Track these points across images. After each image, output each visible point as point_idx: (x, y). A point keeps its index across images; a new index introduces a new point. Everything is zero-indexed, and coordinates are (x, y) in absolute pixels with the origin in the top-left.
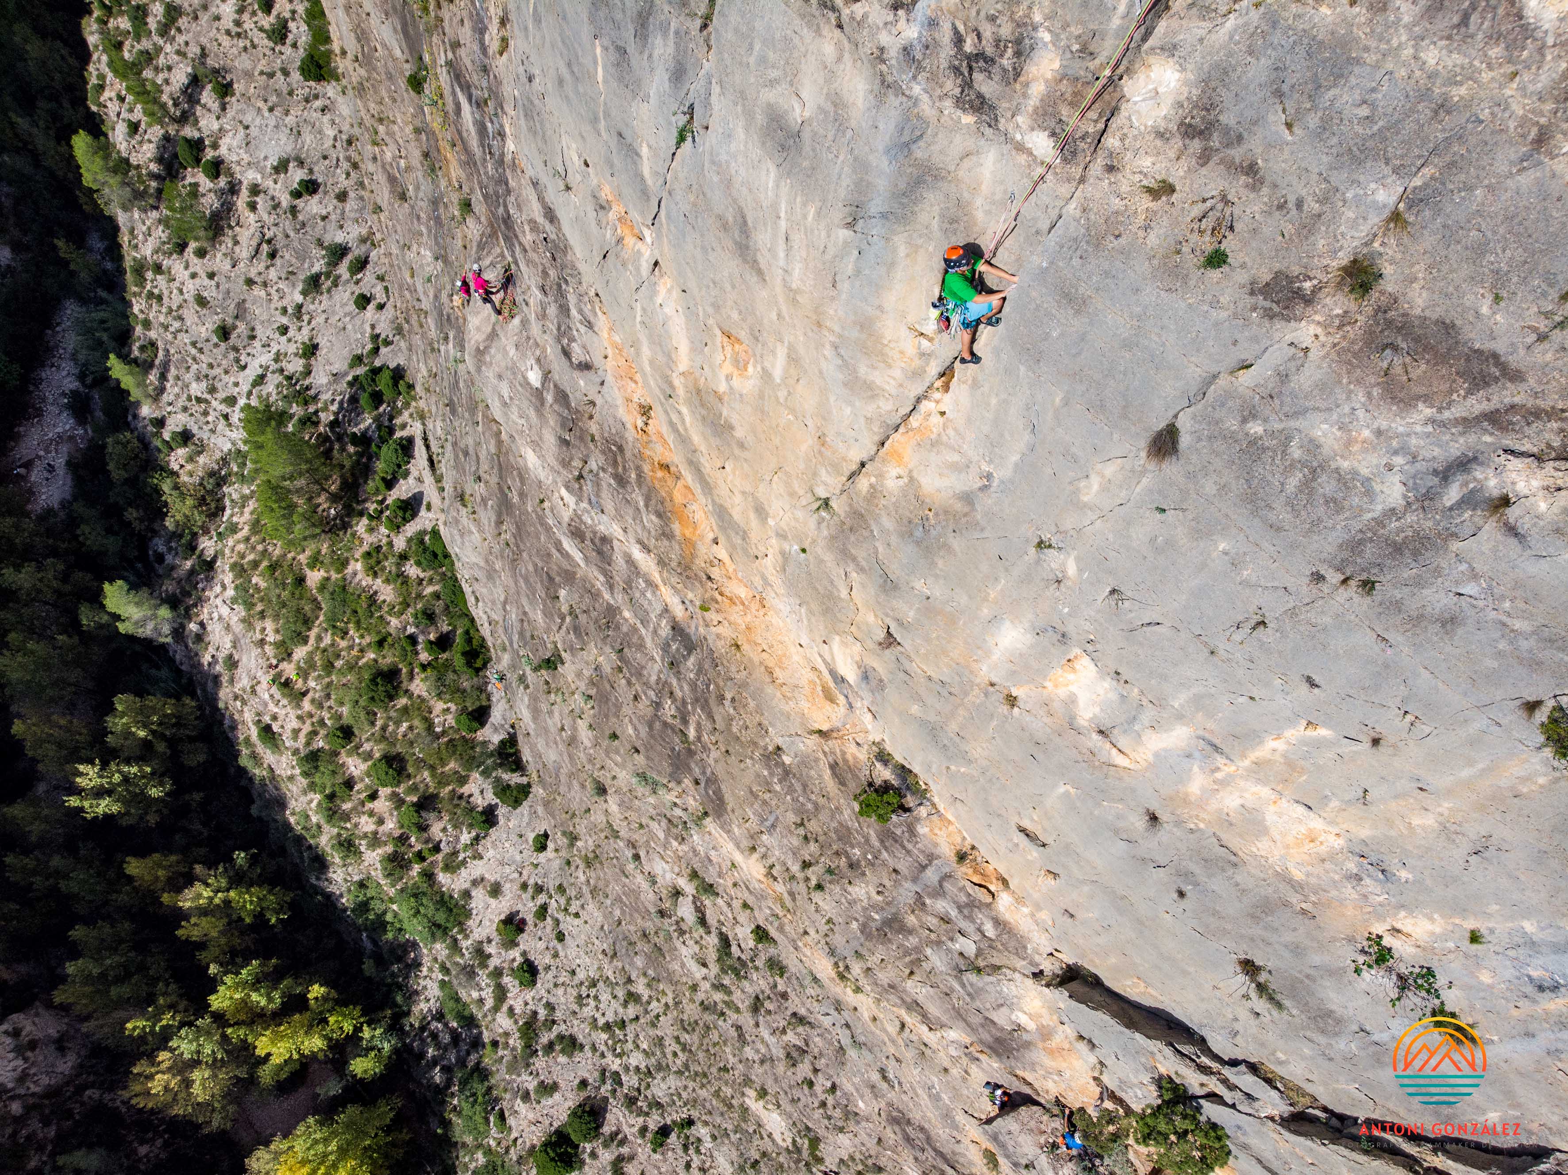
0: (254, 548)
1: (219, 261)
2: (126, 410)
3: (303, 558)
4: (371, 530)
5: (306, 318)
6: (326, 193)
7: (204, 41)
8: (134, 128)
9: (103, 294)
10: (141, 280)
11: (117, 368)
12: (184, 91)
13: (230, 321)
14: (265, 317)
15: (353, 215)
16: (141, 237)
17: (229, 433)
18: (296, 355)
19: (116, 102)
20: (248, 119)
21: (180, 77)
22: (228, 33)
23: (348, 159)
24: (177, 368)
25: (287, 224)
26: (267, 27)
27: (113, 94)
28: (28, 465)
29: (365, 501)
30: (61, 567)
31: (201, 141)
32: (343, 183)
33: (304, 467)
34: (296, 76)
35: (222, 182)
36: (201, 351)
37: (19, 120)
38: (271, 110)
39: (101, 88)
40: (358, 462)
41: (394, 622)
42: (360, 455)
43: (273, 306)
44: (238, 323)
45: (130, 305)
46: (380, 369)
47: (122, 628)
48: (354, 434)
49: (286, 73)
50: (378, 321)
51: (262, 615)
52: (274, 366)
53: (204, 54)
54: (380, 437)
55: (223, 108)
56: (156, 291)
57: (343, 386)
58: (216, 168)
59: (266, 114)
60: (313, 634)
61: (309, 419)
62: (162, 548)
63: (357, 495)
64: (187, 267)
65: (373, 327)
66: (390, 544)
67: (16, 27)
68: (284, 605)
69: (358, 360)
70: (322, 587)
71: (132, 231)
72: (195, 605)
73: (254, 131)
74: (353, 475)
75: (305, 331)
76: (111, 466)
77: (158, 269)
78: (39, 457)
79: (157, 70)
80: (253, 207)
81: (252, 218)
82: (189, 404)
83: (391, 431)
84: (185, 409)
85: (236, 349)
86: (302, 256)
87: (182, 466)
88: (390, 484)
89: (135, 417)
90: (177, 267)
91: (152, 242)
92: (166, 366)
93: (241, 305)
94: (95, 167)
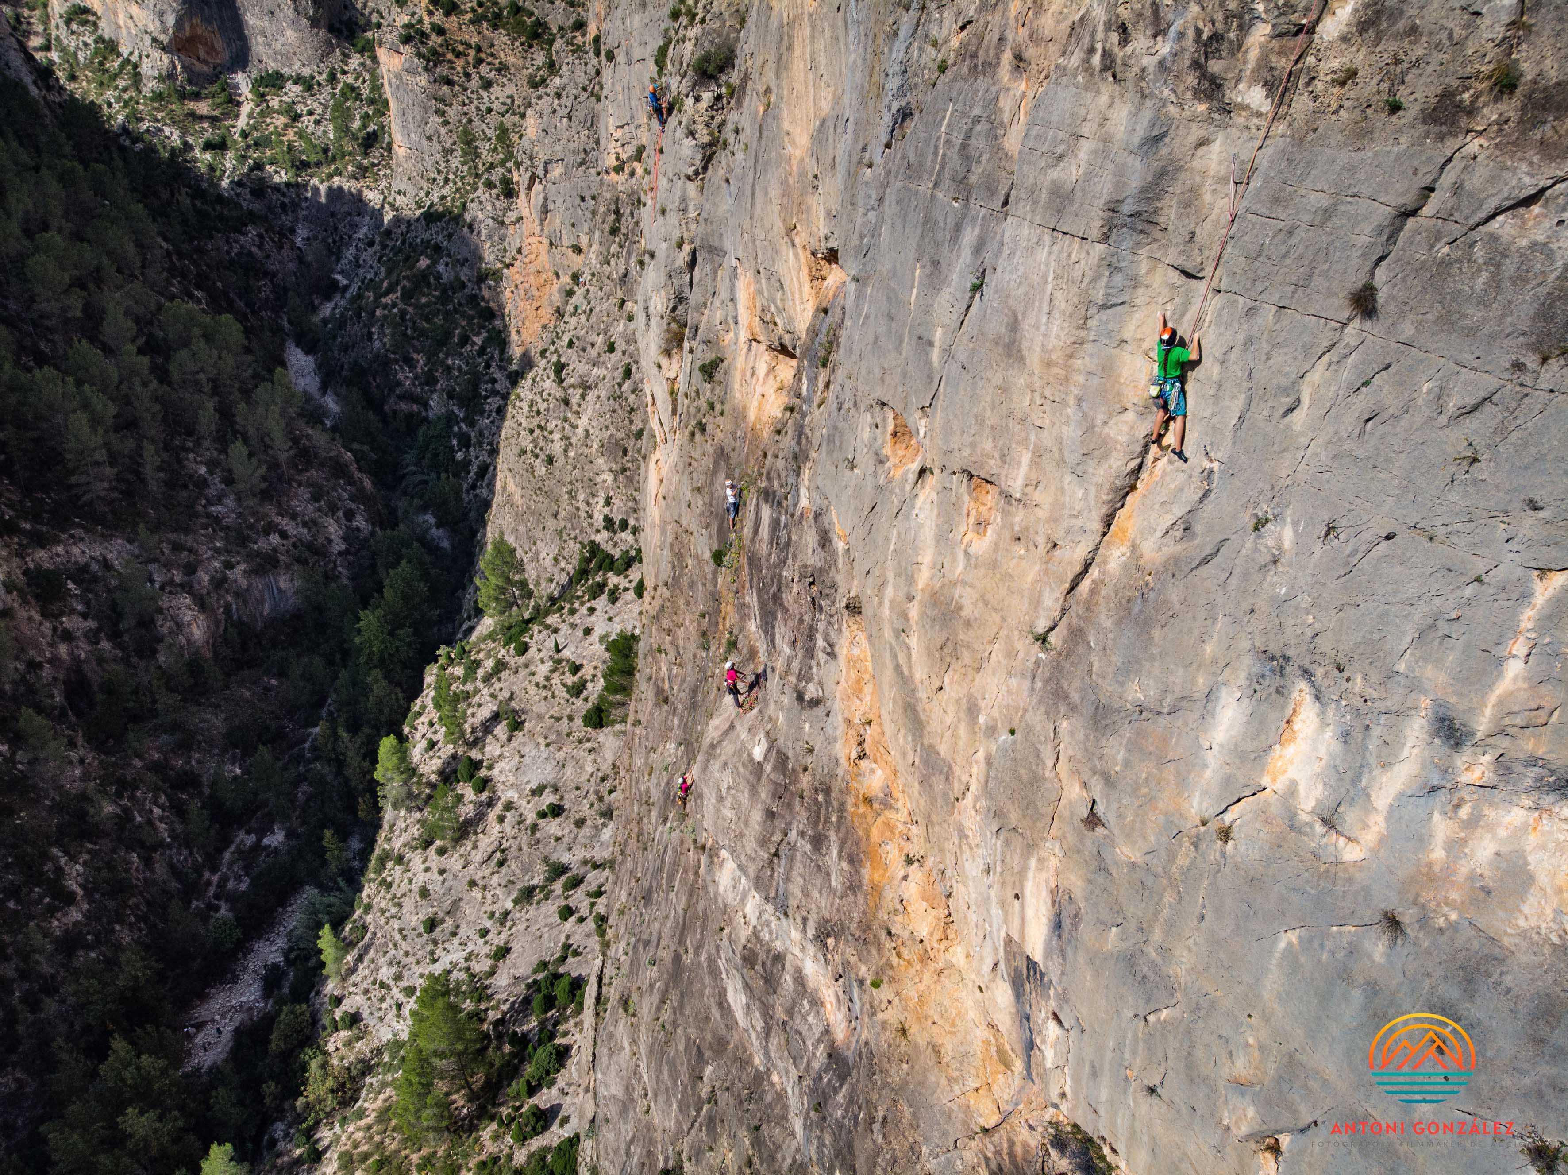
0: (371, 1138)
1: (454, 862)
2: (313, 986)
3: (415, 1158)
4: (496, 1137)
5: (509, 924)
6: (567, 818)
7: (515, 688)
8: (432, 745)
9: (342, 884)
10: (379, 872)
11: (326, 939)
12: (483, 724)
13: (441, 914)
14: (472, 918)
15: (583, 841)
16: (397, 833)
17: (394, 1024)
18: (487, 956)
19: (426, 726)
20: (525, 750)
21: (485, 713)
22: (537, 685)
23: (597, 792)
24: (376, 951)
25: (524, 839)
26: (570, 683)
27: (427, 720)
28: (200, 1026)
29: (501, 1104)
30: (180, 1123)
31: (481, 761)
32: (585, 810)
33: (460, 1047)
34: (578, 722)
35: (484, 796)
36: (404, 938)
37: (345, 735)
38: (548, 745)
39: (420, 714)
40: (508, 1063)
42: (512, 1055)
43: (483, 909)
44: (447, 919)
45: (360, 889)
46: (562, 975)
48: (515, 1033)
49: (571, 718)
50: (575, 932)
52: (463, 964)
53: (511, 698)
54: (540, 1039)
55: (510, 739)
56: (389, 879)
57: (521, 989)
58: (484, 784)
59: (543, 748)
61: (477, 1014)
62: (279, 1134)
63: (495, 1097)
64: (424, 862)
65: (568, 937)
66: (510, 1157)
67: (374, 671)
69: (543, 965)
71: (392, 826)
73: (527, 760)
74: (499, 1075)
75: (504, 936)
76: (274, 1036)
77: (400, 860)
78: (213, 1021)
79: (469, 705)
80: (501, 819)
81: (498, 827)
82: (371, 987)
83: (552, 1036)
84: (366, 992)
85: (435, 942)
86: (526, 869)
87: (337, 1049)
88: (532, 1091)
89: (318, 993)
90: (416, 860)
91: (405, 838)
92: (366, 949)
93: (456, 903)
94: (389, 765)
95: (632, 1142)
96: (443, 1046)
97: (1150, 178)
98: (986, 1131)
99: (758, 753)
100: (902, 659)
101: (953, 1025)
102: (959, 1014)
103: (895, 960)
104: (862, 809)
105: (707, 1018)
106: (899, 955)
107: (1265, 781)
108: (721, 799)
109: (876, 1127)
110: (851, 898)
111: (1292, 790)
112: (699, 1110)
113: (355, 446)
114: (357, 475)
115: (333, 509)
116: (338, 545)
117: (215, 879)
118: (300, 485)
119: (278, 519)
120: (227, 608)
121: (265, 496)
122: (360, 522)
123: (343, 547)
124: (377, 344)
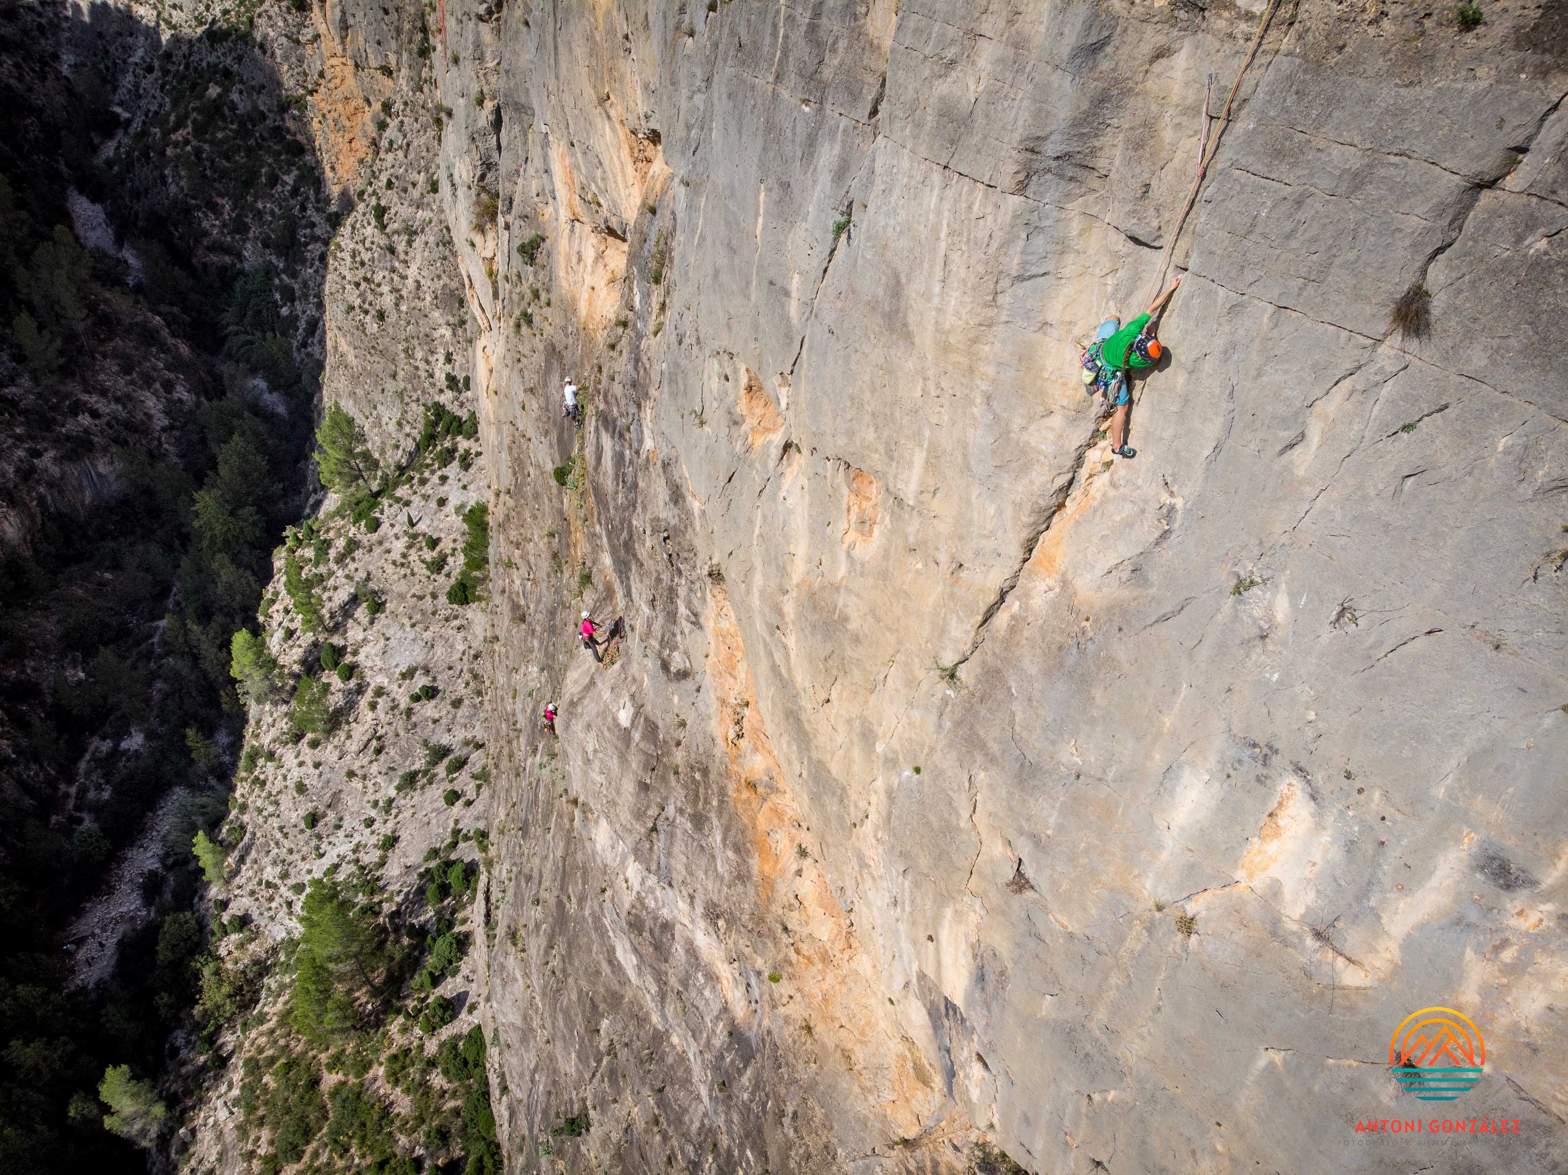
0: (276, 1042)
1: (328, 753)
2: (195, 892)
3: (324, 1057)
4: (404, 1030)
5: (394, 812)
6: (443, 699)
7: (371, 568)
8: (290, 634)
9: (213, 781)
10: (251, 769)
11: (201, 846)
12: (342, 608)
13: (321, 808)
14: (355, 809)
15: (463, 721)
16: (265, 728)
17: (287, 922)
18: (375, 846)
19: (282, 614)
20: (390, 633)
21: (342, 596)
22: (394, 563)
23: (471, 671)
24: (258, 852)
25: (400, 724)
26: (429, 559)
27: (281, 608)
28: (80, 942)
29: (406, 997)
30: (70, 1047)
31: (345, 647)
32: (461, 690)
33: (355, 948)
34: (443, 599)
35: (352, 684)
36: (286, 836)
37: (195, 627)
38: (413, 626)
39: (273, 602)
40: (409, 955)
41: (403, 1140)
42: (412, 947)
43: (366, 799)
44: (329, 812)
45: (232, 788)
46: (454, 862)
47: (108, 1122)
48: (413, 925)
49: (434, 596)
50: (463, 816)
51: (261, 1121)
52: (351, 856)
53: (368, 578)
54: (438, 930)
55: (372, 622)
56: (262, 777)
57: (413, 878)
58: (350, 671)
59: (408, 629)
60: (310, 1149)
61: (371, 908)
62: (180, 1042)
63: (399, 990)
64: (297, 756)
65: (457, 822)
66: (421, 1048)
67: (218, 556)
68: (288, 1111)
69: (434, 853)
70: (335, 1092)
71: (258, 722)
72: (193, 1108)
73: (393, 643)
74: (400, 968)
75: (390, 825)
76: (160, 947)
77: (271, 756)
78: (93, 935)
79: (325, 589)
80: (373, 706)
81: (370, 715)
82: (257, 888)
83: (450, 925)
84: (252, 893)
85: (319, 837)
86: (406, 754)
87: (230, 953)
88: (436, 981)
89: (202, 898)
90: (288, 756)
91: (273, 733)
92: (247, 850)
93: (337, 795)
94: (245, 661)
95: (535, 1070)
96: (338, 949)
97: (1085, 106)
98: (906, 1142)
99: (624, 717)
100: (778, 658)
101: (863, 1034)
102: (868, 1023)
103: (793, 957)
104: (745, 794)
105: (598, 973)
106: (797, 951)
107: (1240, 875)
108: (588, 762)
109: (786, 1121)
110: (740, 888)
111: (1275, 891)
112: (599, 1061)
113: (163, 308)
114: (170, 341)
115: (148, 382)
116: (161, 421)
117: (73, 790)
118: (105, 357)
119: (85, 397)
120: (41, 500)
121: (66, 372)
122: (181, 393)
123: (166, 422)
124: (173, 189)
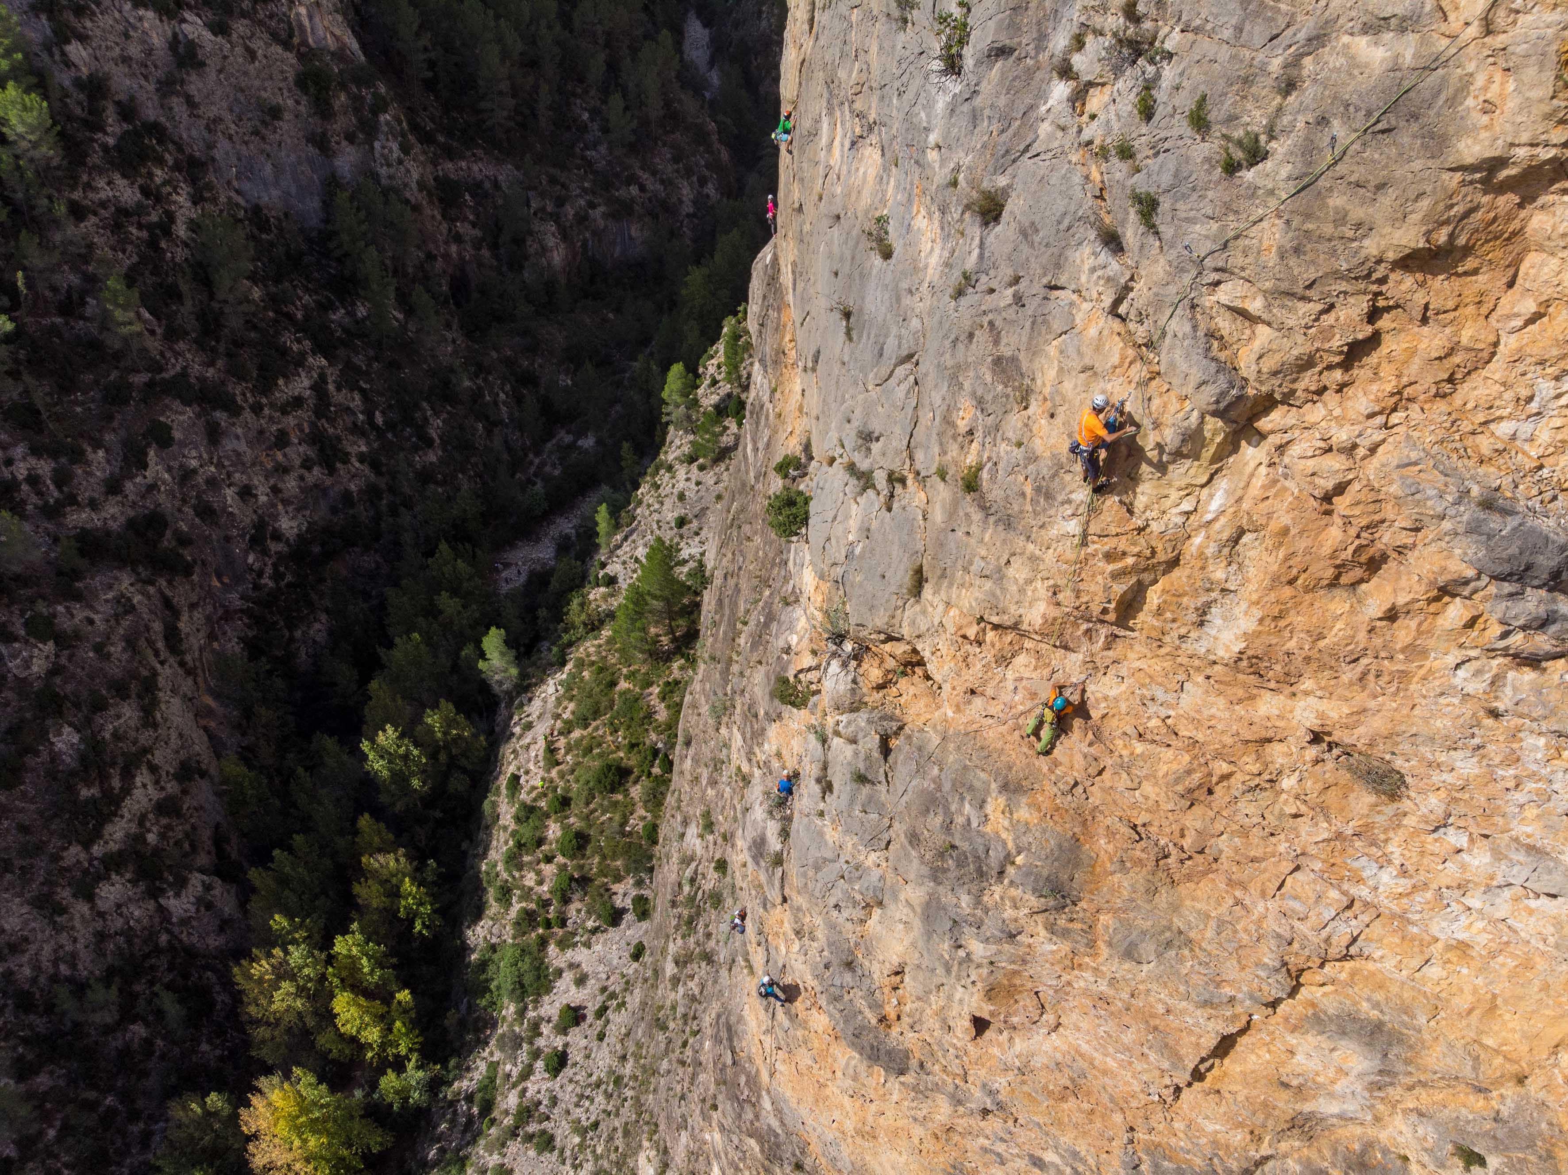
0: (600, 653)
1: (709, 478)
3: (625, 671)
8: (714, 382)
9: (626, 483)
10: (653, 476)
11: (602, 515)
13: (690, 516)
16: (674, 448)
19: (715, 367)
24: (638, 535)
27: (716, 362)
28: (507, 565)
33: (667, 594)
36: (659, 528)
39: (712, 357)
41: (653, 736)
44: (694, 520)
45: (637, 488)
47: (481, 665)
51: (571, 699)
56: (659, 483)
60: (594, 724)
64: (687, 473)
68: (590, 696)
70: (623, 693)
71: (671, 444)
72: (536, 685)
77: (670, 468)
78: (516, 564)
82: (628, 560)
84: (624, 563)
87: (595, 598)
89: (592, 558)
90: (681, 472)
91: (678, 453)
92: (632, 532)
93: (704, 510)
94: (674, 387)
96: (657, 592)
113: (720, 117)
114: (717, 145)
115: (689, 172)
116: (688, 208)
117: (537, 461)
118: (664, 145)
119: (640, 173)
120: (585, 245)
121: (633, 148)
122: (710, 189)
123: (691, 210)
